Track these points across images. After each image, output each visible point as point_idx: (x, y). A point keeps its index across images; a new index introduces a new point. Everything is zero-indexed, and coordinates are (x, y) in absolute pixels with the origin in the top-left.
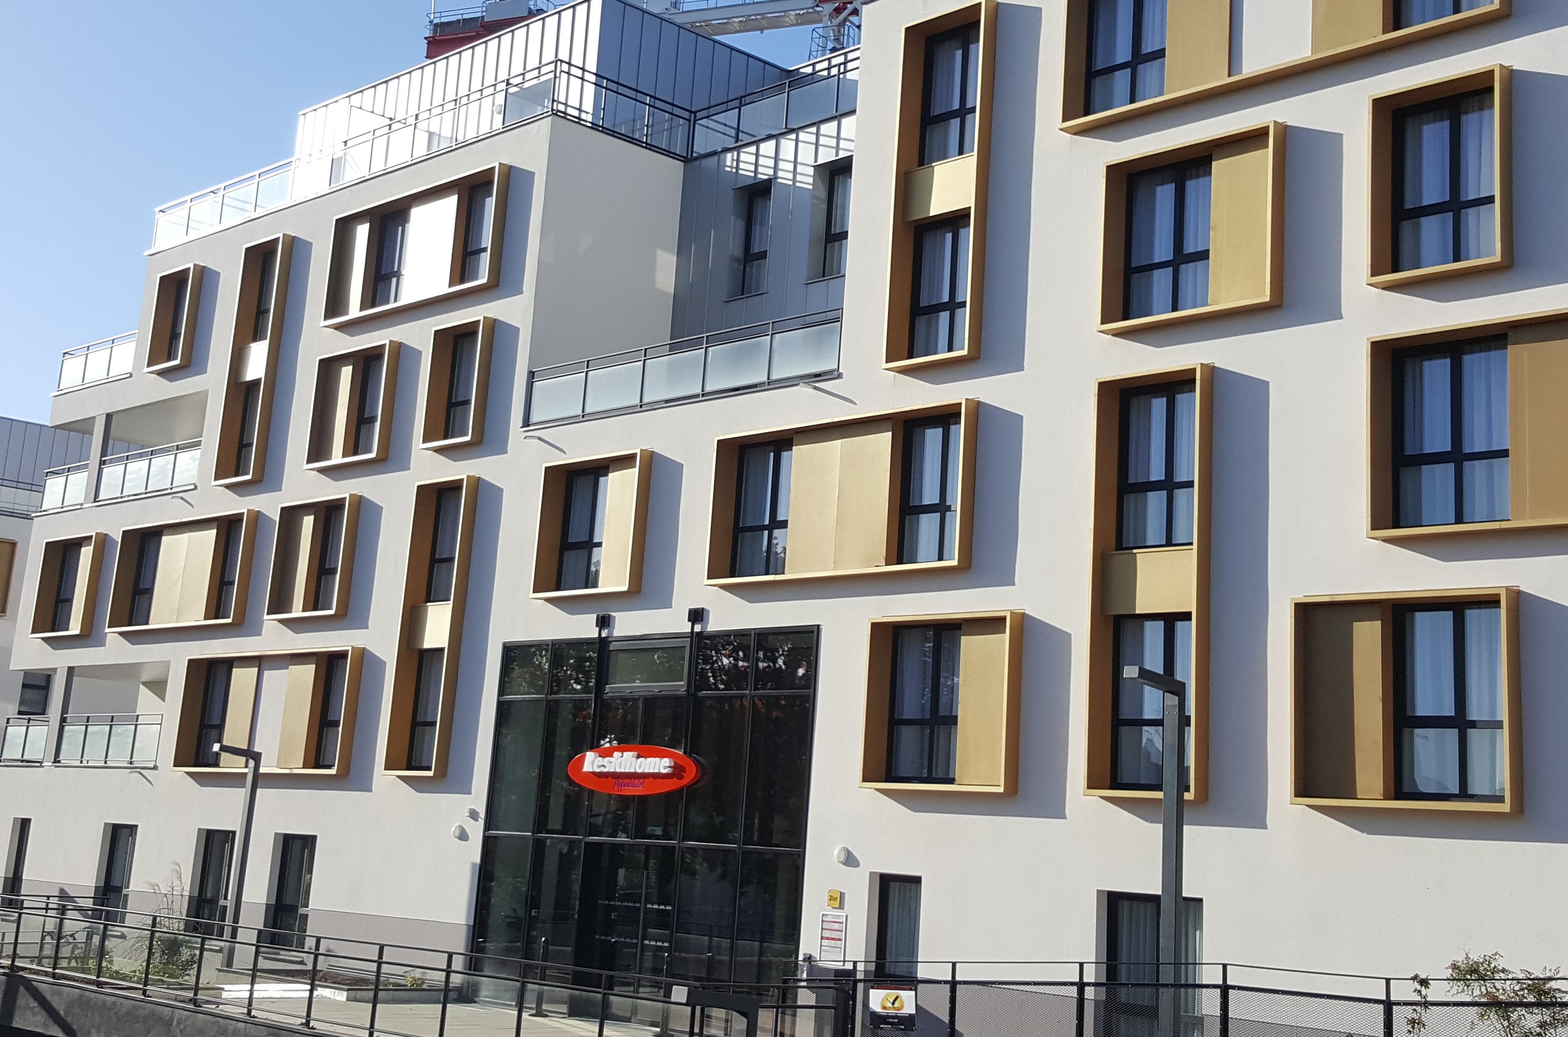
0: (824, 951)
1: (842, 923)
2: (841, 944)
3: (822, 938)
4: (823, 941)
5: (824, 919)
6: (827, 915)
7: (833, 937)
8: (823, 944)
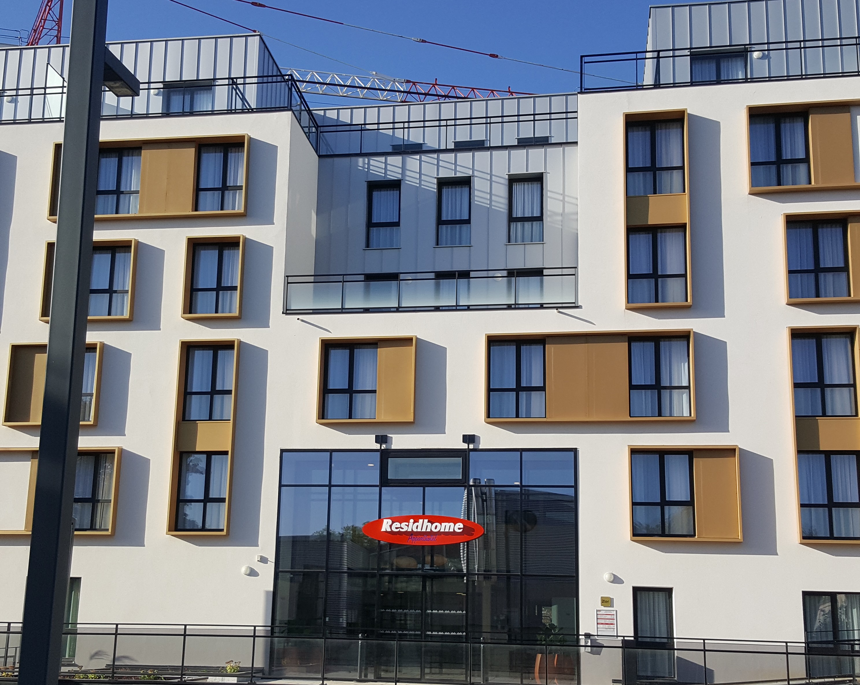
0: (600, 631)
1: (614, 615)
2: (614, 626)
3: (598, 624)
4: (598, 625)
5: (598, 613)
6: (600, 611)
7: (607, 623)
8: (598, 627)
